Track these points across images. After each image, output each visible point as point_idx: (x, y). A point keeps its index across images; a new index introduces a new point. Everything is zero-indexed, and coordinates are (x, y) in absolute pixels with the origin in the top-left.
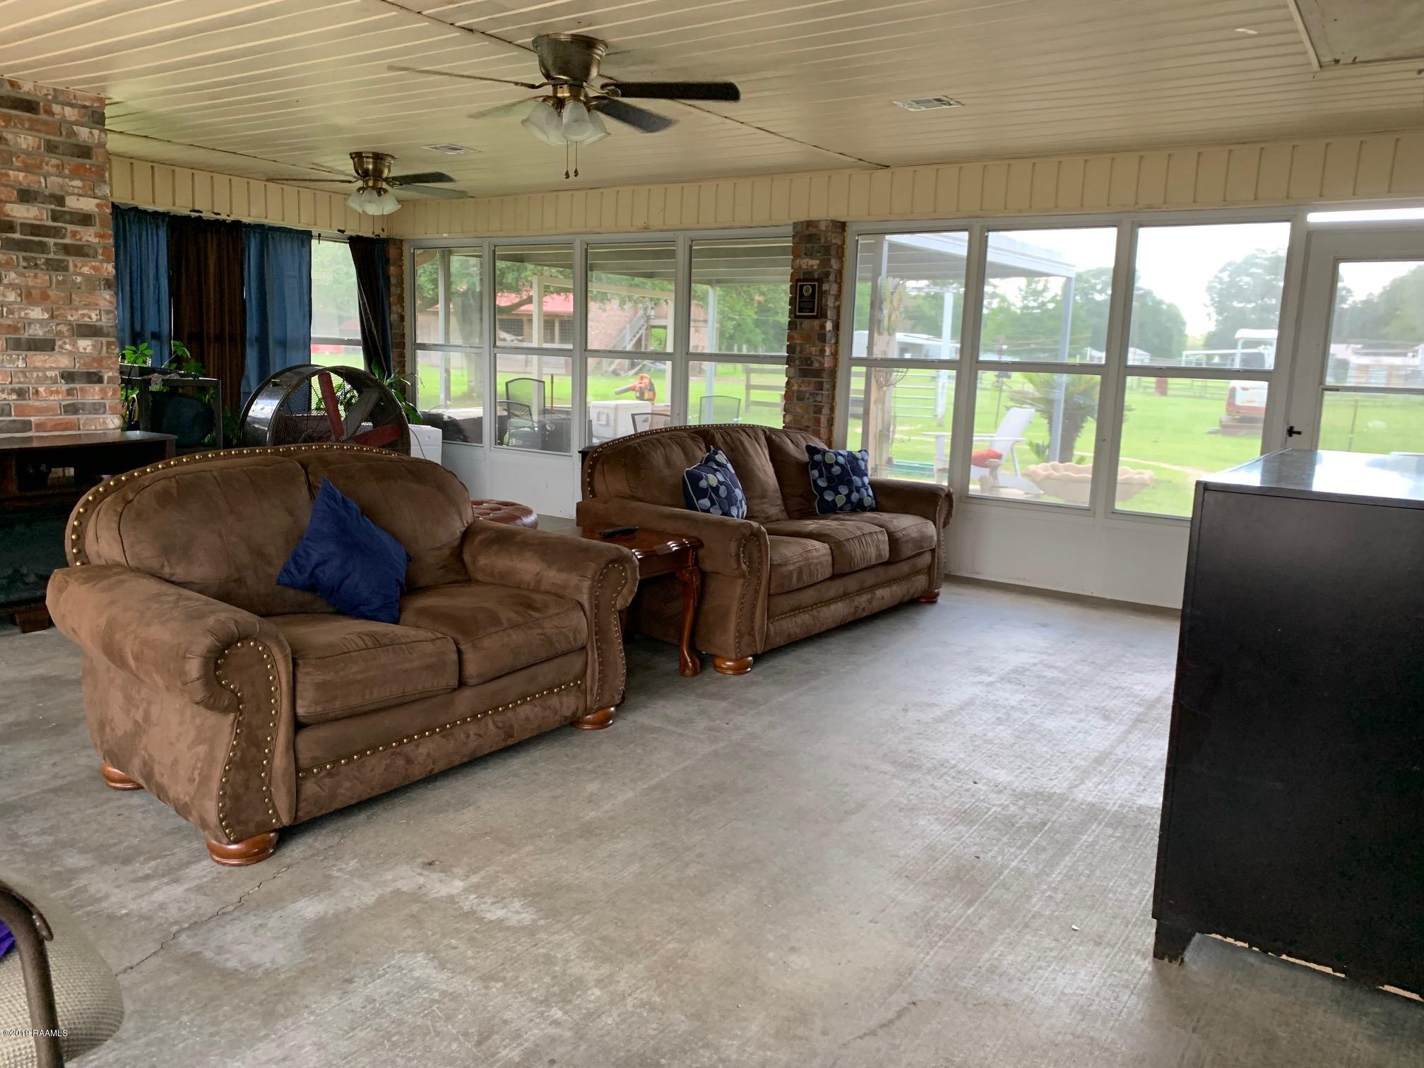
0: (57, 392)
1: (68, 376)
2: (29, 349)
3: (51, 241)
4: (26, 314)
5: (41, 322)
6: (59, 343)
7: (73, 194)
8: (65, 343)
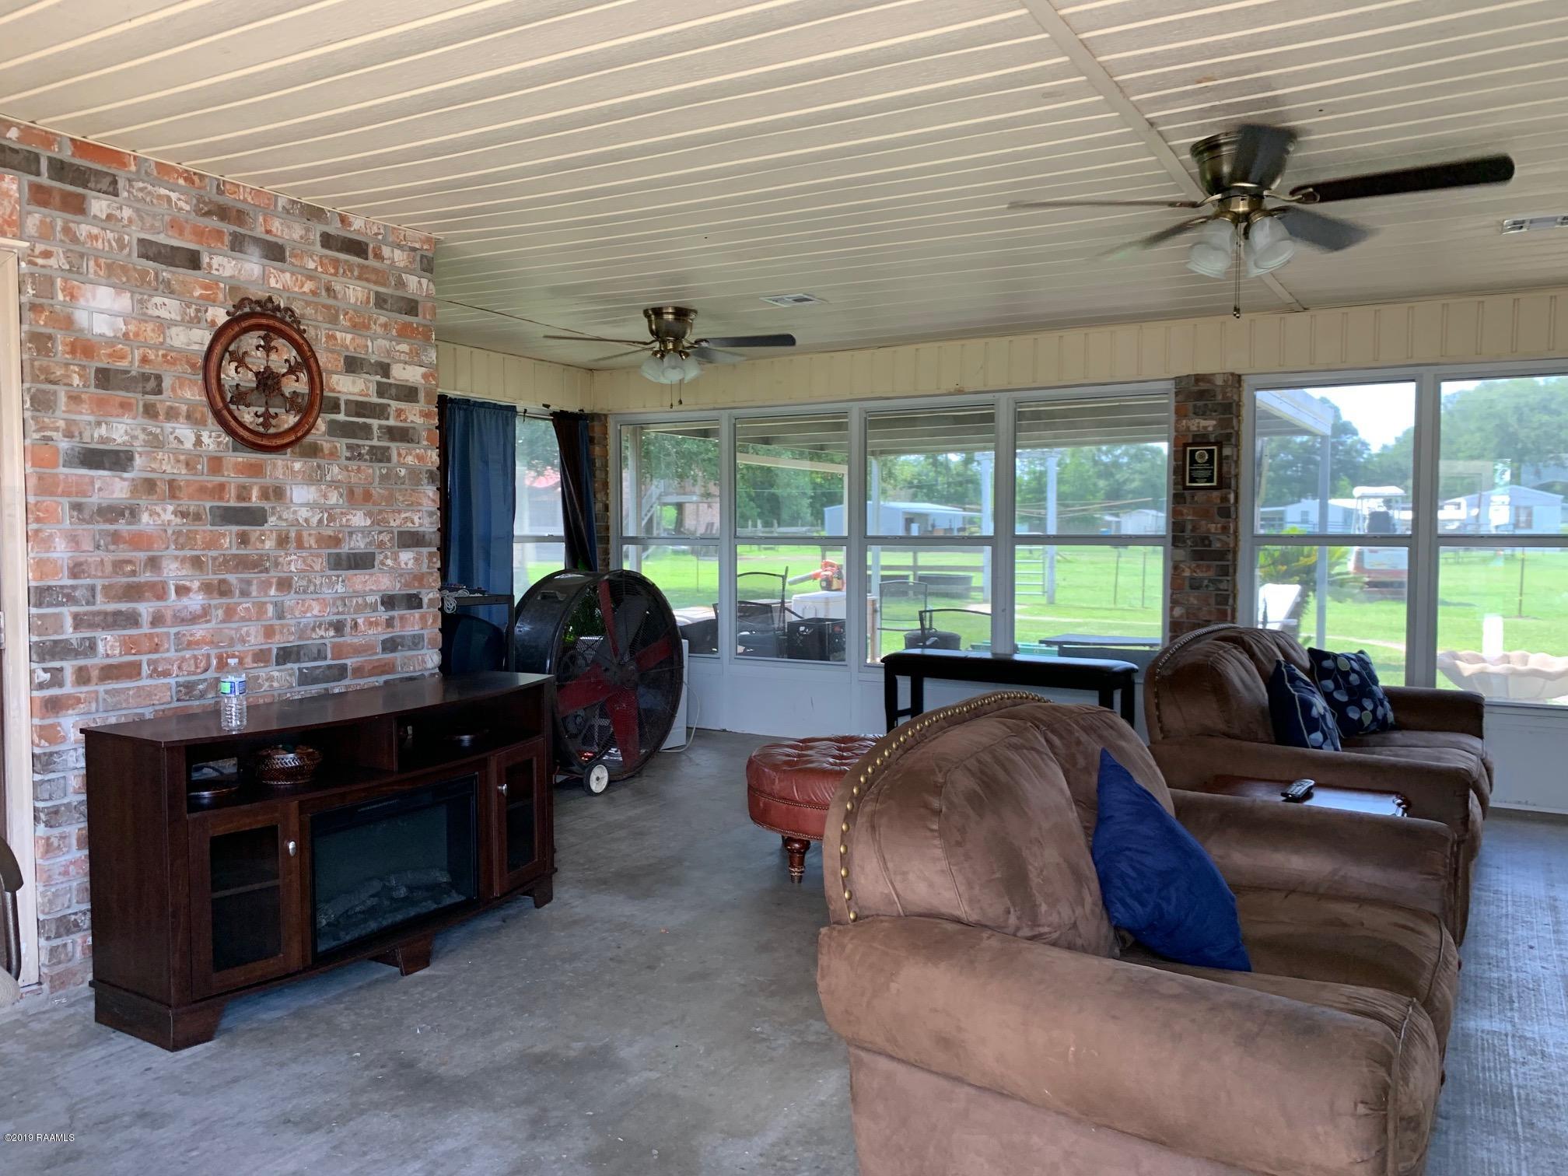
0: (377, 624)
1: (389, 602)
2: (350, 568)
3: (375, 423)
4: (347, 520)
5: (364, 531)
6: (379, 558)
7: (400, 361)
8: (386, 557)
